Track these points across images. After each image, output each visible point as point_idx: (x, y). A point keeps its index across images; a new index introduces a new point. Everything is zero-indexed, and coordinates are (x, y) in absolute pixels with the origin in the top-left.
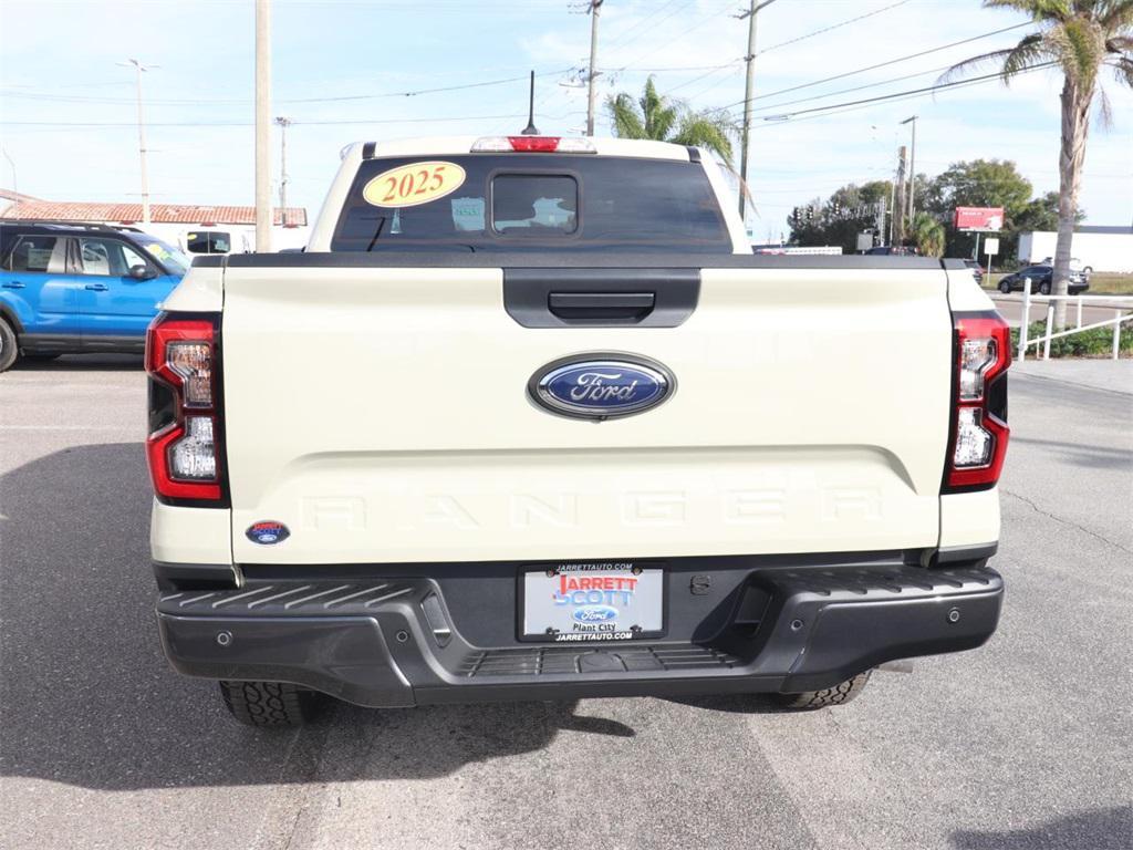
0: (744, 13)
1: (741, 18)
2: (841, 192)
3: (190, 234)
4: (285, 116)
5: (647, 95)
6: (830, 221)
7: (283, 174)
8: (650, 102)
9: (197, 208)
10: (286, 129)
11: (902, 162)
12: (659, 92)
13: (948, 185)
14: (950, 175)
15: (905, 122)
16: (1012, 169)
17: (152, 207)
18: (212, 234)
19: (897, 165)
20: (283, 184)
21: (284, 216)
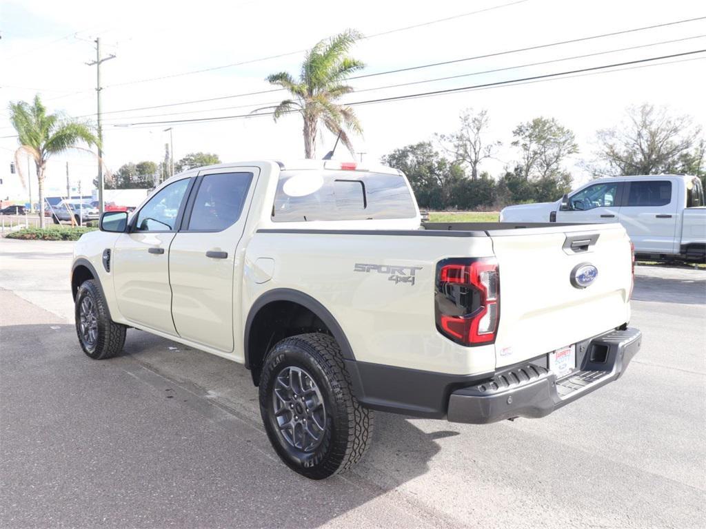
0: (92, 62)
1: (90, 65)
2: (125, 167)
5: (36, 104)
6: (120, 183)
8: (39, 110)
11: (167, 152)
12: (43, 104)
13: (186, 165)
14: (187, 160)
15: (166, 130)
16: (217, 158)
19: (164, 153)
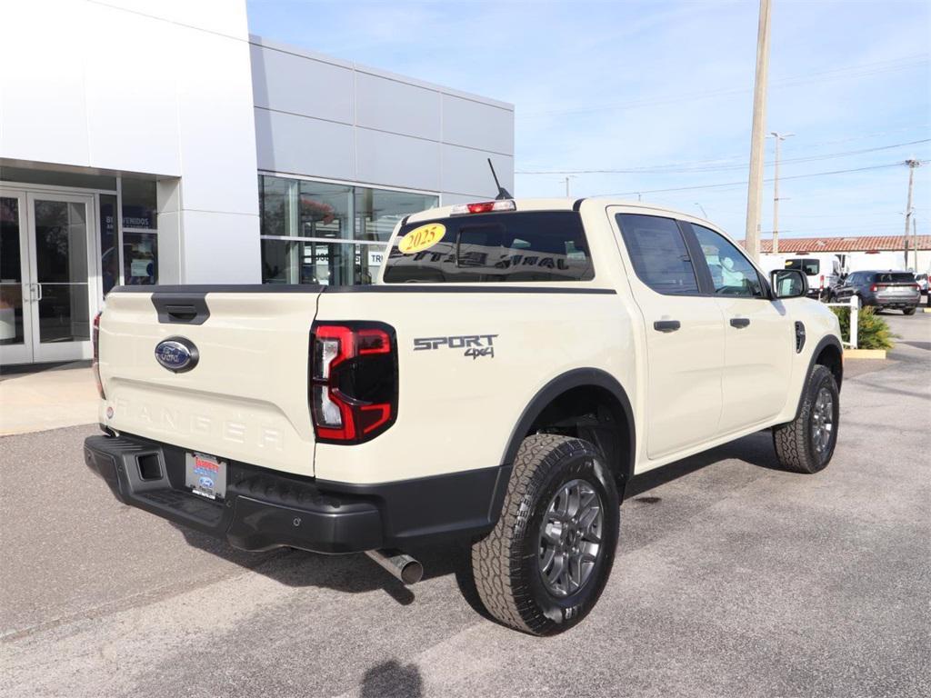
3: (787, 261)
4: (913, 159)
7: (909, 207)
9: (842, 239)
10: (914, 169)
17: (780, 241)
18: (804, 260)
20: (908, 215)
21: (907, 242)
